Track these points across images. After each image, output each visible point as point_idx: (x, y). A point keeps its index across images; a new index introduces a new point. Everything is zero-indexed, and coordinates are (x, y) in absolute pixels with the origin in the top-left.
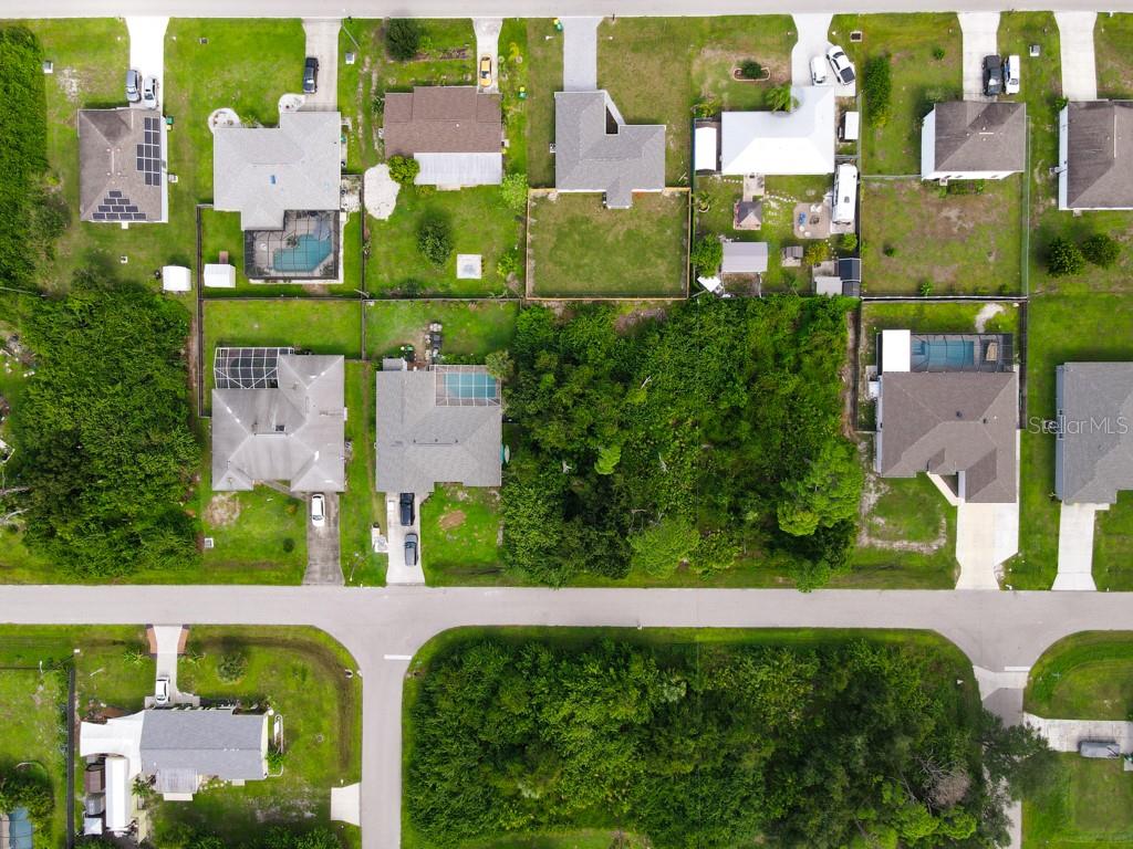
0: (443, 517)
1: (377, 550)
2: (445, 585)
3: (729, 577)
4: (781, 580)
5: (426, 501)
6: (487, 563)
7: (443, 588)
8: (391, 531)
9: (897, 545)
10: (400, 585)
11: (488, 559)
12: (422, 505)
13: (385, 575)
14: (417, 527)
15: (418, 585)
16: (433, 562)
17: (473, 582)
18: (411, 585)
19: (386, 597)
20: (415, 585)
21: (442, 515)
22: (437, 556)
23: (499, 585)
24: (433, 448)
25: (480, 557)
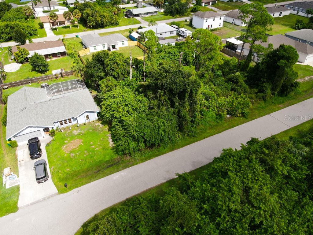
0: (65, 146)
1: (8, 187)
2: (77, 187)
5: (50, 142)
6: (107, 161)
7: (75, 190)
8: (21, 170)
9: (306, 79)
10: (33, 204)
11: (107, 158)
12: (48, 146)
13: (16, 203)
15: (52, 196)
16: (63, 176)
17: (101, 175)
18: (44, 199)
19: (17, 219)
20: (49, 198)
21: (64, 146)
22: (65, 171)
23: (122, 169)
24: (48, 102)
25: (101, 159)
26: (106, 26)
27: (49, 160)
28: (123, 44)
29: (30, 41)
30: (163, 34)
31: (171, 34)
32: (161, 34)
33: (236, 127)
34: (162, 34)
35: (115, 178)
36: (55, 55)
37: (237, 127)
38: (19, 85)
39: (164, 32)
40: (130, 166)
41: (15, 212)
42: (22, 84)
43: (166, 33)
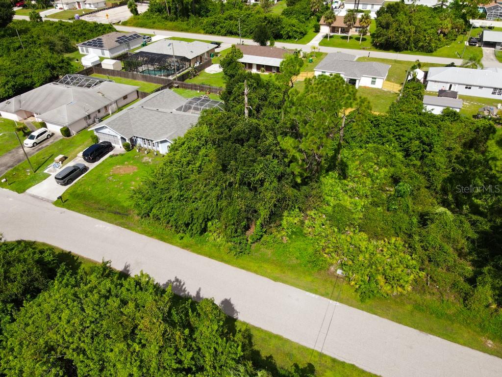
1: (46, 171)
2: (69, 209)
3: (400, 310)
4: (490, 344)
5: (117, 155)
6: (123, 207)
7: (64, 209)
10: (34, 196)
12: (111, 156)
13: (29, 187)
14: (92, 166)
15: (48, 201)
16: (79, 192)
17: (96, 214)
18: (42, 199)
19: (11, 199)
20: (45, 200)
21: (119, 165)
22: (86, 189)
23: (117, 224)
24: (151, 112)
25: (121, 200)
26: (407, 49)
27: (92, 170)
28: (373, 82)
29: (272, 44)
30: (472, 87)
31: (494, 93)
32: (466, 88)
33: (314, 295)
34: (470, 88)
35: (97, 226)
36: (269, 68)
37: (317, 296)
38: (189, 89)
39: (475, 84)
40: (126, 226)
41: (19, 193)
42: (192, 89)
43: (481, 87)
